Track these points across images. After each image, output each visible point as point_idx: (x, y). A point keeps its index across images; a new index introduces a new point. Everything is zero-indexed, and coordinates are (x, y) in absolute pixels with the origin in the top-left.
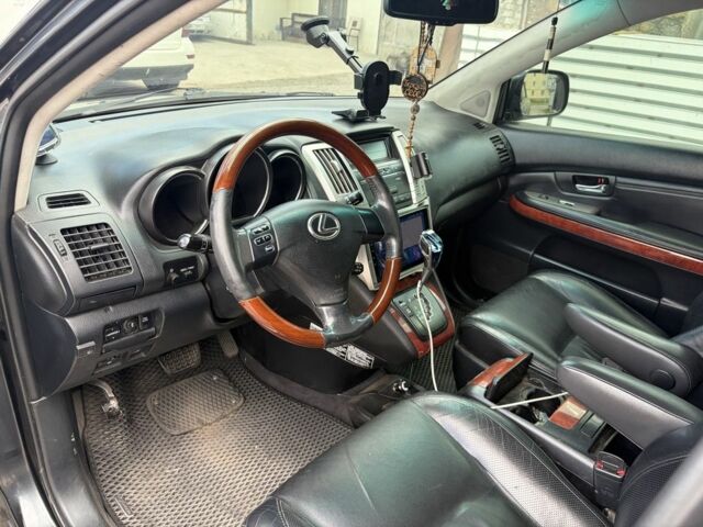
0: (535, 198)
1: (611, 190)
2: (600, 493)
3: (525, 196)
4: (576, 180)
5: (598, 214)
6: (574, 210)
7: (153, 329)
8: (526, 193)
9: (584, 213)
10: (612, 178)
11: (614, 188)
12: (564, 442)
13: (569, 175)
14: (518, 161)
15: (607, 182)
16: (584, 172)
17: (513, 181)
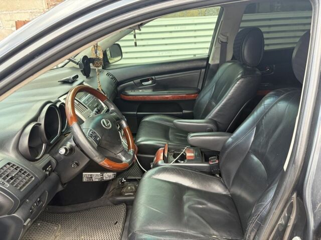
0: (131, 93)
1: (154, 81)
2: (214, 171)
3: (126, 93)
4: (142, 81)
5: (154, 91)
6: (145, 92)
7: (42, 203)
8: (126, 91)
9: (148, 92)
10: (153, 77)
11: (156, 81)
12: (195, 163)
13: (139, 80)
14: (118, 80)
15: (152, 79)
16: (144, 78)
17: (119, 89)
